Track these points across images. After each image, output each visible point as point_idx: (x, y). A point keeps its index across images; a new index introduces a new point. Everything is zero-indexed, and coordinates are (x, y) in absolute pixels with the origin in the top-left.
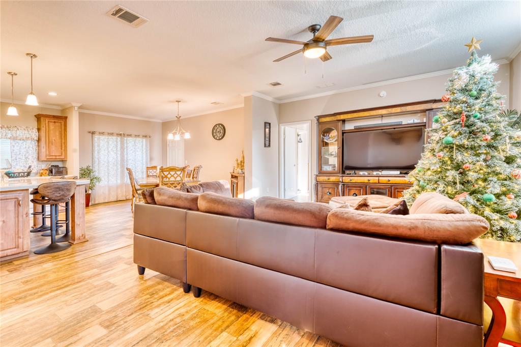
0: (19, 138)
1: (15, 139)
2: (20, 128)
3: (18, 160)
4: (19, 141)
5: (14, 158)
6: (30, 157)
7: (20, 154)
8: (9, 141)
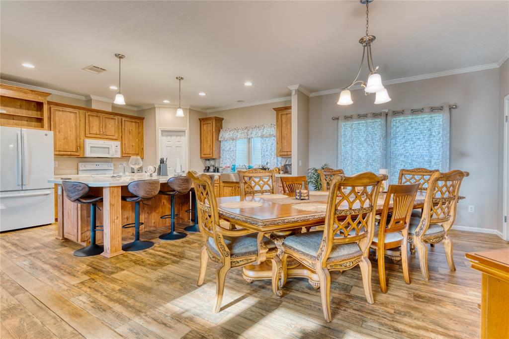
0: (265, 136)
1: (262, 137)
2: (266, 126)
3: (266, 157)
4: (266, 139)
5: (263, 155)
6: (273, 153)
7: (267, 151)
8: (260, 139)
